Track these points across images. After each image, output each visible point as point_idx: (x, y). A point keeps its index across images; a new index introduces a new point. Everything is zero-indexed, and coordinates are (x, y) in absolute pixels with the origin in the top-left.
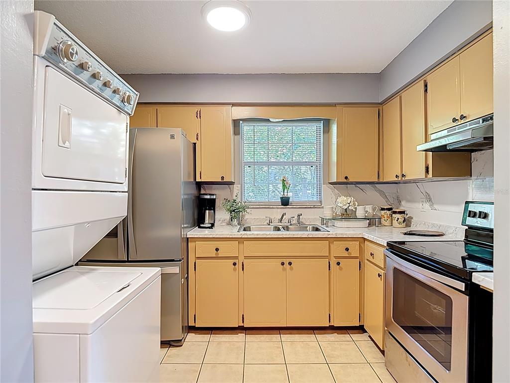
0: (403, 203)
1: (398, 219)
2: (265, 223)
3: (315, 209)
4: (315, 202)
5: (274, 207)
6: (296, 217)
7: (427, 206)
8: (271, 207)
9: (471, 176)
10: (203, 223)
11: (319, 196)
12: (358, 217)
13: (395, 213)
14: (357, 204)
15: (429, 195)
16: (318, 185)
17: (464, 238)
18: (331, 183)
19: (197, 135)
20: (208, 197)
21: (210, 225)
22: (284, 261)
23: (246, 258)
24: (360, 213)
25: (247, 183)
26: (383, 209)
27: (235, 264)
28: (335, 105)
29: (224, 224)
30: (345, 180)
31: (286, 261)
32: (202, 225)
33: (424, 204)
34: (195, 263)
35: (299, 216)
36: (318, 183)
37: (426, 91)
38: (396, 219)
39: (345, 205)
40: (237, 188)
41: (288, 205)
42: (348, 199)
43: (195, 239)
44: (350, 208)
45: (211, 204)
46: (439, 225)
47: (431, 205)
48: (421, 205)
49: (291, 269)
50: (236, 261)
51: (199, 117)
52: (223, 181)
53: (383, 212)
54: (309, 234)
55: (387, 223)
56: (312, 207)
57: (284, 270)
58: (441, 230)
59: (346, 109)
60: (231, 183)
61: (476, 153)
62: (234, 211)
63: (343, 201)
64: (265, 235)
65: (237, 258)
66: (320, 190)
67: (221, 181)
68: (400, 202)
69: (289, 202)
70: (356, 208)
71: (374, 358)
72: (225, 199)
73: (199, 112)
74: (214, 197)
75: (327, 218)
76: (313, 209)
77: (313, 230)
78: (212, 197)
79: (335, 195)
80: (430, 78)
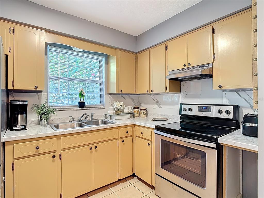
0: (142, 105)
1: (144, 113)
2: (68, 121)
3: (101, 110)
4: (99, 105)
5: (74, 109)
6: (90, 115)
7: (156, 106)
8: (72, 109)
9: (181, 92)
10: (16, 126)
11: (102, 101)
12: (125, 113)
13: (141, 110)
14: (124, 106)
15: (158, 101)
16: (101, 95)
17: (180, 120)
18: (109, 94)
19: (10, 48)
20: (21, 103)
21: (23, 127)
22: (91, 146)
23: (62, 150)
24: (126, 111)
25: (51, 92)
26: (135, 108)
27: (54, 157)
28: (114, 48)
29: (33, 125)
30: (121, 93)
31: (93, 146)
32: (14, 128)
33: (155, 105)
34: (13, 164)
35: (92, 114)
36: (101, 94)
37: (166, 50)
38: (143, 113)
39: (119, 107)
40: (44, 96)
41: (84, 108)
42: (120, 103)
43: (12, 142)
44: (121, 108)
45: (23, 109)
46: (164, 115)
47: (159, 106)
48: (153, 105)
49: (96, 151)
50: (55, 154)
51: (12, 32)
52: (36, 89)
53: (135, 110)
54: (107, 126)
55: (137, 115)
56: (99, 108)
57: (92, 152)
58: (166, 117)
59: (121, 52)
60: (40, 92)
61: (183, 82)
62: (44, 114)
63: (118, 104)
64: (79, 130)
65: (55, 151)
66: (102, 98)
67: (34, 89)
68: (141, 104)
69: (84, 105)
70: (124, 108)
71: (147, 191)
72: (34, 104)
73: (12, 29)
74: (27, 103)
75: (111, 115)
76: (99, 110)
77: (102, 124)
78: (25, 103)
79: (111, 100)
80: (169, 44)
